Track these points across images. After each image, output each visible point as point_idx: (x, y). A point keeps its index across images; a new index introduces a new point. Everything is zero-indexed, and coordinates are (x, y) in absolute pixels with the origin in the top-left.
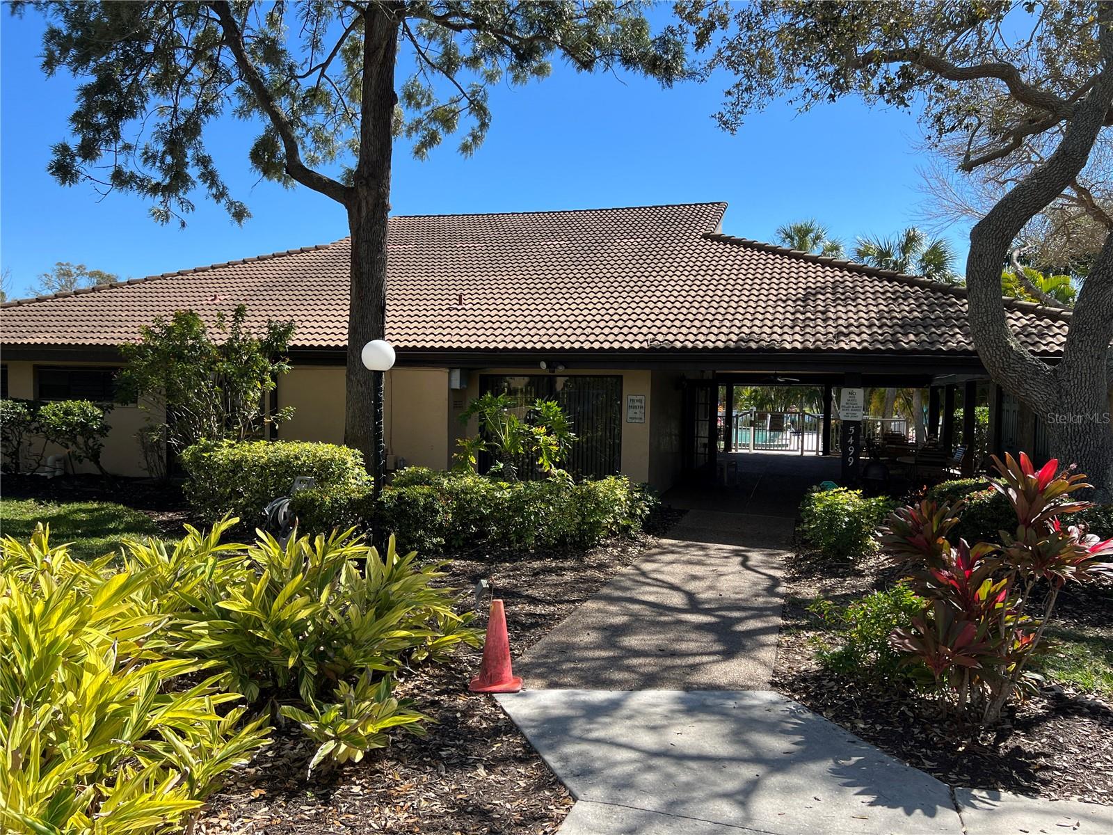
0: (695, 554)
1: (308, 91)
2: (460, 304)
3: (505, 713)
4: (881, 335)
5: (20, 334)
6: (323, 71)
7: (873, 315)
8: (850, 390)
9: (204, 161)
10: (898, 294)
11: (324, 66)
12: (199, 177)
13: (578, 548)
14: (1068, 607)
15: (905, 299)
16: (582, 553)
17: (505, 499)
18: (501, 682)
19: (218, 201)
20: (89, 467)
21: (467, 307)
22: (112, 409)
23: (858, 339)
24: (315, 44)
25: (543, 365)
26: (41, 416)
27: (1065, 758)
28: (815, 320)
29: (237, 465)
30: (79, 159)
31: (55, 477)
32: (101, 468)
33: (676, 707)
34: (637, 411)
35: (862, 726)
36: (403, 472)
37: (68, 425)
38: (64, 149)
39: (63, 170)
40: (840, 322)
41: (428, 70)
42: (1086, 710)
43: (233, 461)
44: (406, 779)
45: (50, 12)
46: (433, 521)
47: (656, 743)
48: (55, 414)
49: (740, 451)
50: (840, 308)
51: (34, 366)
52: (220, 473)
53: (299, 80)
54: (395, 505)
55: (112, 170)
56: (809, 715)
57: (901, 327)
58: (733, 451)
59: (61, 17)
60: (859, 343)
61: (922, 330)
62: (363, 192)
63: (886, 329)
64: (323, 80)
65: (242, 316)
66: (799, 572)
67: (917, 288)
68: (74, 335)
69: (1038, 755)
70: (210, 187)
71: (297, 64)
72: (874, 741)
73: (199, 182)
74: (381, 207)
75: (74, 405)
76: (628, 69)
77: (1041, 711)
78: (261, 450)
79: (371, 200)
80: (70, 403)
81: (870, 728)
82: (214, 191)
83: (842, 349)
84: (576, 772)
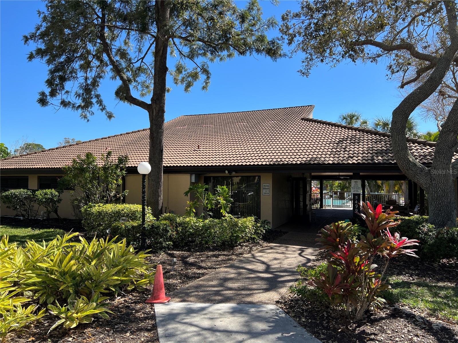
0: (282, 249)
1: (137, 68)
2: (199, 149)
3: (154, 312)
4: (367, 157)
5: (33, 164)
6: (142, 60)
7: (365, 149)
8: (355, 180)
9: (98, 96)
10: (378, 140)
11: (143, 58)
12: (96, 102)
13: (231, 246)
14: (430, 273)
15: (380, 142)
16: (231, 249)
17: (200, 226)
18: (159, 299)
19: (102, 111)
20: (53, 215)
21: (201, 150)
22: (63, 192)
23: (356, 159)
24: (140, 50)
25: (227, 172)
26: (36, 195)
27: (383, 336)
28: (340, 151)
29: (100, 213)
30: (49, 97)
31: (43, 220)
32: (58, 215)
33: (228, 311)
34: (267, 190)
35: (304, 320)
36: (163, 216)
37: (46, 198)
38: (43, 94)
39: (43, 101)
40: (351, 152)
41: (183, 57)
42: (404, 315)
43: (98, 212)
44: (94, 336)
45: (39, 43)
46: (166, 235)
47: (208, 325)
48: (41, 195)
49: (326, 208)
50: (351, 146)
51: (38, 176)
52: (94, 217)
53: (133, 64)
54: (150, 228)
55: (60, 101)
56: (284, 315)
57: (376, 153)
58: (324, 208)
59: (44, 45)
60: (357, 161)
61: (385, 155)
62: (154, 106)
63: (369, 154)
64: (142, 64)
65: (110, 155)
66: (321, 257)
67: (386, 137)
68: (52, 164)
69: (371, 334)
70: (100, 106)
71: (132, 58)
72: (304, 326)
73: (96, 104)
74: (161, 111)
75: (48, 191)
76: (258, 54)
77: (384, 315)
78: (110, 208)
79: (157, 109)
80: (47, 190)
81: (306, 321)
82: (101, 107)
83: (349, 163)
84: (167, 335)
